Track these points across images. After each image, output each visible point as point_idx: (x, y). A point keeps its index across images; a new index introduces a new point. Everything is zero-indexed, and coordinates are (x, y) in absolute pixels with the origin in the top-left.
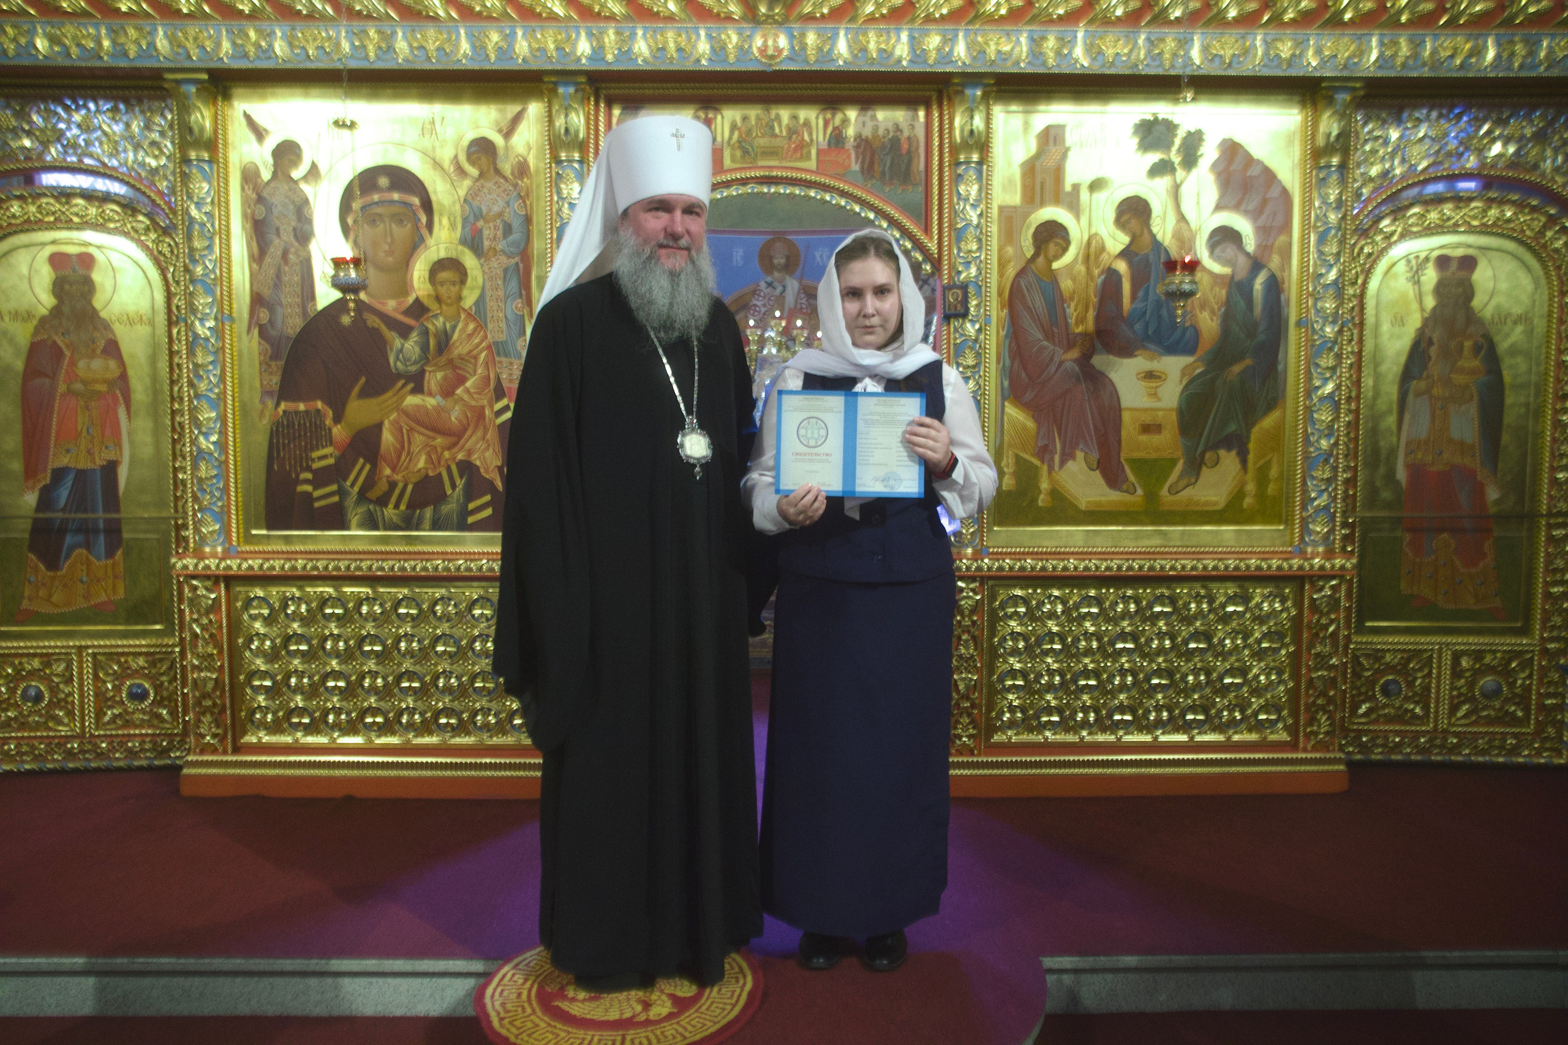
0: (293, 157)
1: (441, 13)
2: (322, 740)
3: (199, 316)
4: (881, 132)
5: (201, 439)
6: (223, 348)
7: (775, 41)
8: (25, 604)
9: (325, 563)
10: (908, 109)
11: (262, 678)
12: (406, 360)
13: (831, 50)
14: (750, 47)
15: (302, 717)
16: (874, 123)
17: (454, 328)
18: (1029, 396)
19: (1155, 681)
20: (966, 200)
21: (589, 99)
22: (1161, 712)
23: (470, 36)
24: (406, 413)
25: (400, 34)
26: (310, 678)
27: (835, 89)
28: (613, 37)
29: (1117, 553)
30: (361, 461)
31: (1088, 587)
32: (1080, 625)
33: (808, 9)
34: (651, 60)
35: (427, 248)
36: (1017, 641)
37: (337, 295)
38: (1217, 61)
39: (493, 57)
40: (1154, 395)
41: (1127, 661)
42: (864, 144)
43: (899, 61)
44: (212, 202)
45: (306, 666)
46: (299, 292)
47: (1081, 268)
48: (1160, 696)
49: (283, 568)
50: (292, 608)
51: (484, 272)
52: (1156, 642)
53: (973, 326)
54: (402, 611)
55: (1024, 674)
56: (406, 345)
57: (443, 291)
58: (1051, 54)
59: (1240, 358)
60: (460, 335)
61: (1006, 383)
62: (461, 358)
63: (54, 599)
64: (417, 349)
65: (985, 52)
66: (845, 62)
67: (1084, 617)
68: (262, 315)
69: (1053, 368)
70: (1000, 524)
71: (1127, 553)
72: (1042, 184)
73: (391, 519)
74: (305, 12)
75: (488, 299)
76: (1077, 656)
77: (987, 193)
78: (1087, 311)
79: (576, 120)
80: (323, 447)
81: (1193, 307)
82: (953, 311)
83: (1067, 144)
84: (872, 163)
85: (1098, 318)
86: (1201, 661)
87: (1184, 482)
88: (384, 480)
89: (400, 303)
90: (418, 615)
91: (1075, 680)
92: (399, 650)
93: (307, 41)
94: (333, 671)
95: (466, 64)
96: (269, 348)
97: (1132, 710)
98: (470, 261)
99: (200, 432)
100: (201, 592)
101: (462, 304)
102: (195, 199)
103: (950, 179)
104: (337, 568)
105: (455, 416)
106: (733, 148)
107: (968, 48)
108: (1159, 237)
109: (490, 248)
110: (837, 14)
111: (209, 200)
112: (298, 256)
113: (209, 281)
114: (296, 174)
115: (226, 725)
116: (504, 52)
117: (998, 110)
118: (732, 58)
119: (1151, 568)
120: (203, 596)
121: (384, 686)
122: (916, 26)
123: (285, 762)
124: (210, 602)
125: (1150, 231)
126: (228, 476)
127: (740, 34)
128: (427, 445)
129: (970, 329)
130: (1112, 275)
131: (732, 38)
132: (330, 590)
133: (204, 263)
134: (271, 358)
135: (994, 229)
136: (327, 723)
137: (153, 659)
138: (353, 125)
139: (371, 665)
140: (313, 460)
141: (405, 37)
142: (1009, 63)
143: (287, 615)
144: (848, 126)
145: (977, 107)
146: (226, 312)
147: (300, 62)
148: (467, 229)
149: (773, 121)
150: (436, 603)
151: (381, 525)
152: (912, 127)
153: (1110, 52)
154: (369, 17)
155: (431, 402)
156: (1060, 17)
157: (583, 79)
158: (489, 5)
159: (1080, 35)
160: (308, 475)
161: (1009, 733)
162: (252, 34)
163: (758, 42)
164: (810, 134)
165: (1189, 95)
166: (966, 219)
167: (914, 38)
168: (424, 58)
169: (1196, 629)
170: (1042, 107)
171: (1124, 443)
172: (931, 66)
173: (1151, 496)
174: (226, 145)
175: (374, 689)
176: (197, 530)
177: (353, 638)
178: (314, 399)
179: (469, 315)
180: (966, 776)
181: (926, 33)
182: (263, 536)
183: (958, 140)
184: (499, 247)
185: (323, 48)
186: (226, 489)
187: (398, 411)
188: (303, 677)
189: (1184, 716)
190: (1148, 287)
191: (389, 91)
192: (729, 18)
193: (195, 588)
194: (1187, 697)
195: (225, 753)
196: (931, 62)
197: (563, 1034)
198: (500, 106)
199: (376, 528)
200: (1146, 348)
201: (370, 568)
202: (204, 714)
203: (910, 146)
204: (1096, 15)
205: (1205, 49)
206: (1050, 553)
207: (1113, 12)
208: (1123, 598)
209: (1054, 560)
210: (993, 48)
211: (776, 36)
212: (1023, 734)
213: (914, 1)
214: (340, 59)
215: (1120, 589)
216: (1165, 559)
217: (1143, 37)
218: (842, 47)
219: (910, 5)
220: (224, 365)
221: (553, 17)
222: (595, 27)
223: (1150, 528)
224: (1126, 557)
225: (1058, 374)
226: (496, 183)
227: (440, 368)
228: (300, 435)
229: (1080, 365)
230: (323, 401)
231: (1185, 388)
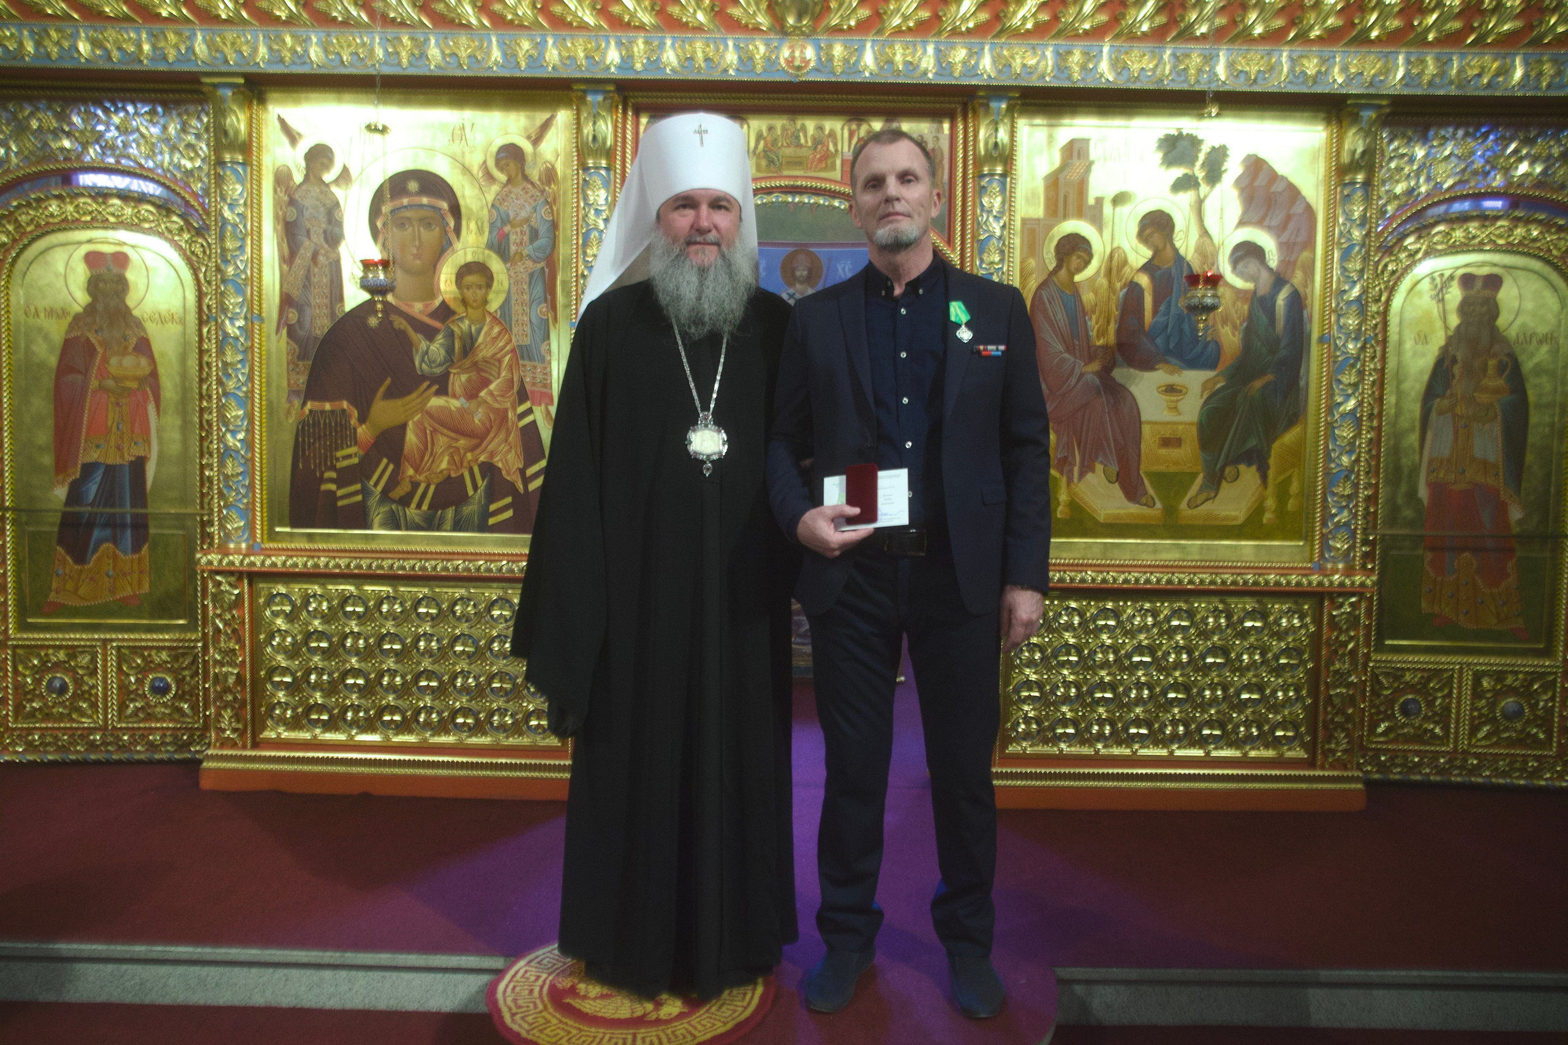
0: (325, 161)
1: (474, 21)
2: (341, 737)
3: (229, 315)
5: (229, 436)
6: (252, 347)
7: (802, 52)
8: (52, 597)
9: (347, 561)
10: (933, 121)
11: (283, 674)
12: (431, 362)
13: (857, 61)
14: (778, 58)
15: (321, 714)
17: (479, 331)
18: (1049, 407)
19: (1172, 695)
20: (990, 212)
21: (616, 107)
22: (1178, 726)
23: (502, 44)
24: (429, 414)
25: (433, 41)
26: (330, 675)
27: (861, 101)
28: (642, 46)
29: (1135, 566)
30: (385, 461)
31: (1105, 599)
32: (1097, 637)
33: (835, 21)
34: (679, 69)
35: (454, 252)
36: (1034, 652)
37: (366, 296)
38: (1242, 78)
39: (523, 65)
40: (1174, 409)
41: (1144, 675)
43: (925, 73)
44: (245, 204)
45: (326, 663)
46: (328, 294)
47: (1103, 281)
48: (1176, 710)
49: (305, 565)
50: (314, 605)
51: (510, 277)
52: (1173, 656)
54: (422, 610)
55: (1040, 685)
56: (432, 347)
57: (469, 294)
58: (1077, 69)
59: (1262, 373)
60: (485, 338)
62: (485, 360)
63: (81, 592)
64: (443, 352)
65: (1010, 66)
66: (871, 74)
67: (1101, 629)
68: (291, 315)
69: (1073, 381)
71: (1145, 566)
72: (1065, 197)
73: (413, 520)
74: (340, 19)
75: (513, 302)
76: (1094, 668)
77: (1010, 206)
78: (1108, 323)
79: (604, 127)
80: (348, 447)
81: (1215, 320)
83: (1091, 158)
85: (1119, 331)
86: (1218, 676)
87: (1203, 496)
88: (407, 480)
89: (427, 306)
90: (438, 615)
91: (1091, 693)
92: (418, 649)
93: (342, 47)
94: (352, 669)
95: (497, 72)
96: (297, 350)
97: (1148, 724)
98: (496, 265)
99: (228, 430)
100: (225, 587)
101: (487, 307)
102: (229, 201)
103: (974, 191)
104: (359, 567)
105: (478, 418)
106: (758, 156)
107: (994, 62)
108: (1182, 252)
109: (516, 253)
110: (863, 27)
111: (242, 202)
112: (328, 258)
113: (240, 282)
114: (328, 177)
115: (246, 720)
116: (535, 60)
117: (1022, 123)
118: (759, 69)
119: (1169, 582)
120: (227, 591)
121: (403, 684)
122: (942, 38)
123: (303, 758)
124: (233, 598)
125: (1173, 246)
126: (254, 473)
127: (767, 45)
128: (450, 447)
130: (1134, 289)
131: (760, 49)
132: (352, 588)
133: (236, 264)
134: (300, 358)
135: (1017, 241)
136: (345, 720)
137: (176, 653)
138: (384, 130)
139: (391, 663)
140: (338, 460)
141: (437, 44)
142: (1034, 77)
143: (308, 611)
145: (1002, 120)
146: (256, 311)
147: (334, 67)
148: (495, 233)
149: (798, 131)
150: (455, 604)
151: (403, 524)
152: (938, 139)
153: (1135, 67)
154: (403, 24)
155: (455, 404)
156: (1086, 32)
157: (611, 88)
158: (520, 13)
159: (1106, 49)
160: (333, 475)
161: (1024, 744)
162: (288, 40)
163: (785, 53)
164: (835, 145)
165: (1214, 111)
166: (989, 231)
167: (940, 51)
168: (456, 65)
169: (1213, 644)
170: (1066, 121)
171: (1143, 457)
172: (957, 79)
173: (1170, 510)
174: (259, 148)
175: (392, 688)
176: (222, 527)
177: (373, 636)
178: (339, 398)
179: (494, 318)
181: (953, 46)
182: (287, 533)
183: (983, 153)
184: (525, 252)
185: (357, 54)
186: (251, 487)
187: (422, 412)
188: (323, 674)
189: (1201, 731)
190: (1170, 300)
191: (421, 97)
192: (757, 29)
193: (219, 584)
194: (1203, 712)
195: (244, 747)
196: (957, 74)
197: (574, 1032)
198: (528, 113)
199: (398, 528)
200: (1167, 362)
201: (391, 567)
202: (225, 708)
204: (1122, 31)
205: (1231, 65)
206: (1068, 565)
207: (1140, 26)
208: (1140, 611)
209: (1071, 571)
210: (1018, 61)
211: (804, 47)
212: (1038, 745)
213: (941, 14)
214: (374, 65)
215: (1137, 602)
216: (1184, 573)
217: (1168, 52)
218: (868, 59)
219: (937, 18)
220: (253, 364)
221: (583, 27)
222: (625, 37)
223: (1168, 542)
224: (1144, 570)
225: (1078, 386)
226: (524, 189)
227: (465, 371)
228: (325, 434)
229: (1101, 378)
230: (350, 402)
231: (1206, 403)
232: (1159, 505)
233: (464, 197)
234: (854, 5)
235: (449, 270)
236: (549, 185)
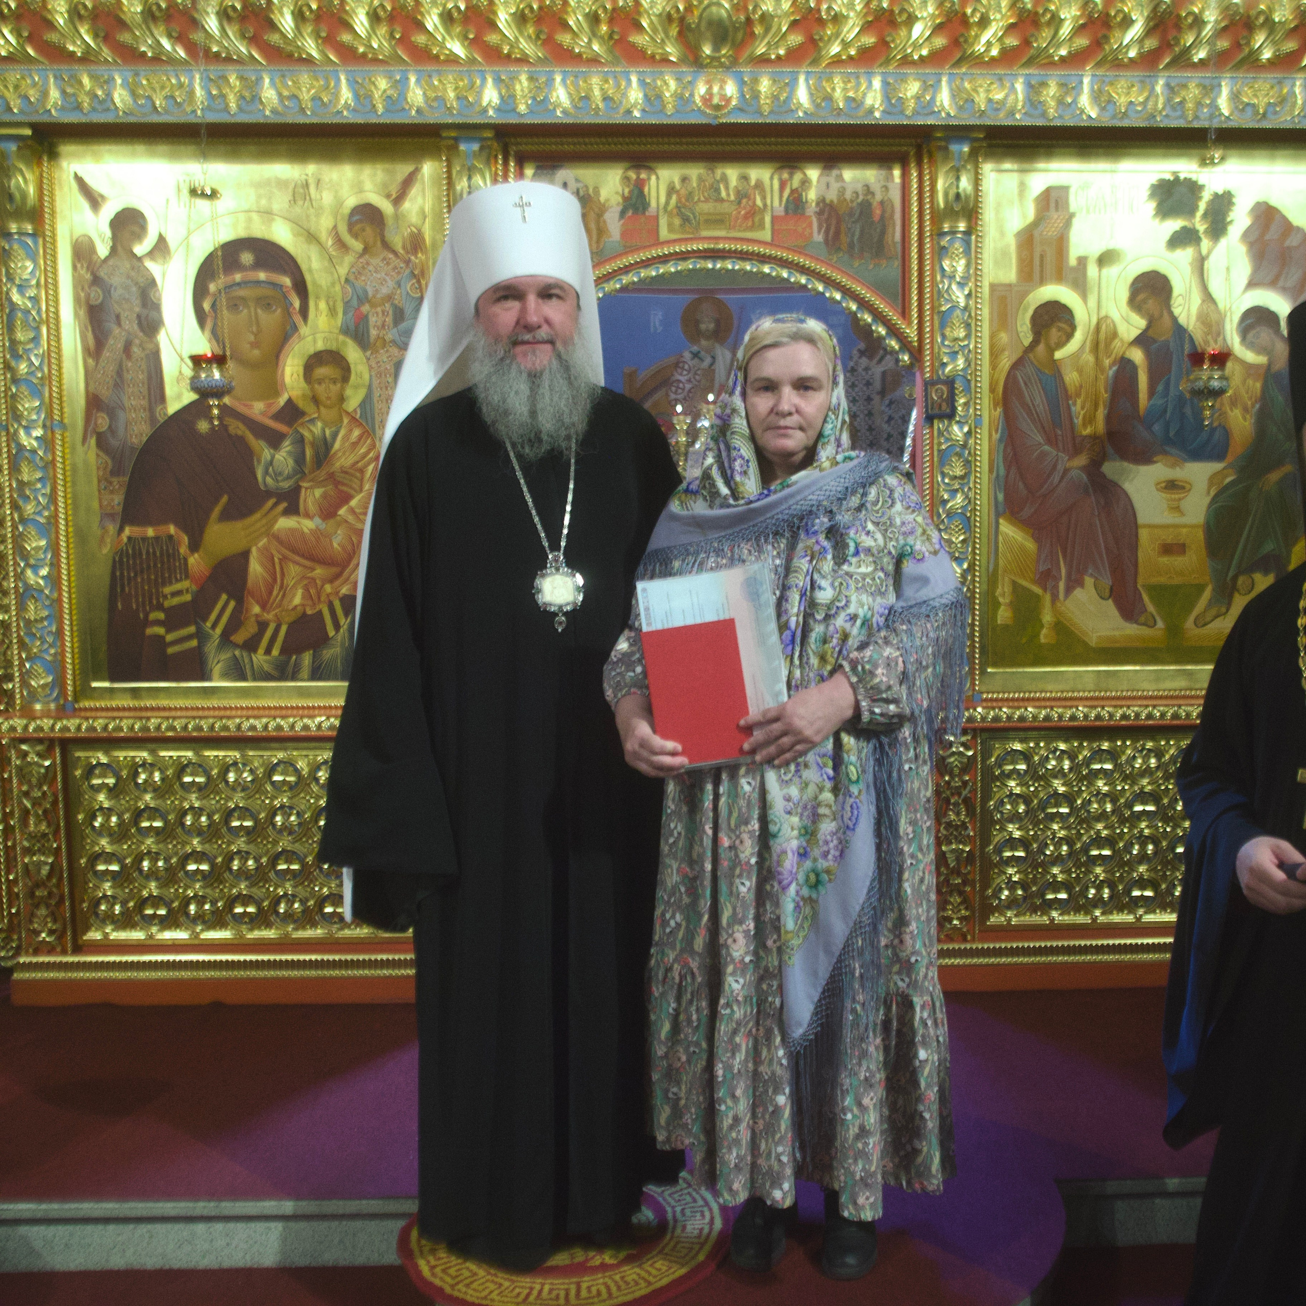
0: (136, 229)
1: (317, 55)
2: (181, 935)
3: (24, 423)
4: (848, 195)
5: (29, 573)
6: (53, 461)
7: (721, 88)
9: (184, 721)
10: (881, 167)
11: (109, 862)
12: (277, 474)
13: (789, 98)
14: (692, 95)
15: (157, 908)
16: (838, 185)
17: (335, 435)
18: (1027, 511)
20: (952, 277)
21: (496, 157)
23: (352, 83)
24: (277, 538)
25: (267, 81)
26: (167, 860)
27: (793, 144)
28: (525, 84)
29: (1134, 698)
30: (224, 597)
31: (1100, 739)
32: (1091, 784)
33: (761, 50)
34: (572, 111)
35: (301, 338)
36: (1018, 804)
38: (1249, 111)
39: (380, 108)
40: (1176, 509)
41: (1147, 827)
42: (827, 209)
43: (871, 111)
44: (38, 285)
45: (161, 846)
46: (146, 393)
47: (1088, 358)
49: (132, 728)
50: (144, 776)
51: (371, 368)
53: (961, 428)
54: (277, 778)
55: (1024, 843)
56: (277, 456)
57: (320, 389)
58: (1053, 104)
59: (1279, 463)
60: (343, 443)
61: (1001, 497)
62: (344, 471)
64: (291, 462)
65: (973, 101)
66: (805, 113)
67: (1096, 774)
68: (100, 421)
69: (1056, 478)
70: (994, 665)
71: (1146, 698)
72: (1042, 257)
73: (262, 668)
74: (150, 54)
75: (375, 400)
76: (1088, 821)
77: (976, 269)
78: (1096, 409)
79: (481, 183)
80: (177, 581)
81: (1222, 404)
82: (936, 411)
83: (1072, 209)
84: (837, 233)
85: (1108, 418)
87: (1213, 612)
88: (253, 619)
89: (269, 405)
90: (297, 783)
91: (1085, 850)
92: (274, 825)
93: (154, 90)
94: (194, 852)
95: (348, 117)
96: (110, 462)
97: (1154, 885)
99: (28, 565)
100: (33, 758)
101: (344, 406)
102: (17, 282)
103: (932, 252)
104: (199, 728)
105: (337, 541)
106: (670, 214)
107: (953, 96)
108: (1182, 320)
109: (379, 339)
110: (795, 56)
111: (34, 282)
112: (144, 349)
113: (35, 381)
114: (140, 249)
115: (64, 919)
116: (395, 101)
117: (988, 168)
118: (669, 109)
119: (1175, 716)
120: (36, 764)
121: (257, 869)
122: (891, 69)
123: (138, 962)
124: (43, 771)
125: (1171, 313)
126: (61, 618)
127: (678, 80)
128: (304, 577)
129: (958, 432)
130: (1125, 366)
131: (670, 85)
132: (190, 754)
133: (29, 359)
134: (113, 473)
135: (985, 313)
136: (187, 914)
138: (214, 195)
139: (241, 843)
141: (273, 83)
142: (1002, 115)
143: (137, 784)
144: (809, 187)
145: (964, 167)
146: (56, 417)
147: (145, 115)
148: (351, 314)
149: (718, 182)
150: (318, 768)
151: (249, 673)
152: (886, 188)
153: (1122, 101)
154: (229, 60)
155: (308, 525)
156: (1063, 59)
157: (489, 134)
158: (375, 45)
159: (1086, 81)
160: (161, 616)
161: (1009, 914)
162: (87, 81)
163: (701, 89)
164: (764, 198)
165: (1217, 155)
166: (951, 301)
167: (888, 84)
168: (297, 109)
170: (1041, 165)
171: (1141, 569)
172: (908, 117)
173: (1174, 630)
174: (53, 214)
175: (243, 873)
176: (24, 683)
177: (217, 811)
178: (165, 522)
179: (353, 419)
180: (958, 966)
181: (903, 79)
182: (106, 688)
183: (942, 205)
184: (389, 337)
185: (173, 97)
186: (60, 633)
187: (268, 535)
188: (157, 860)
190: (1169, 379)
191: (252, 148)
192: (665, 61)
193: (25, 754)
195: (64, 952)
196: (908, 112)
197: (507, 1284)
198: (387, 166)
199: (243, 678)
200: (1166, 453)
201: (239, 727)
202: (37, 906)
203: (884, 211)
204: (1106, 56)
205: (1235, 97)
206: (1054, 699)
207: (1127, 53)
208: (1141, 751)
209: (1059, 707)
210: (983, 95)
211: (723, 82)
212: (1024, 914)
213: (888, 39)
214: (194, 112)
215: (1138, 741)
216: (1192, 705)
217: (1161, 82)
218: (802, 95)
219: (883, 44)
220: (55, 482)
221: (453, 60)
222: (504, 71)
223: (1172, 668)
224: (1145, 702)
225: (1063, 484)
226: (384, 259)
227: (320, 484)
228: (149, 567)
229: (1089, 475)
230: (177, 525)
231: (1214, 500)
232: (1160, 624)
233: (310, 270)
234: (784, 29)
235: (296, 361)
236: (415, 254)
